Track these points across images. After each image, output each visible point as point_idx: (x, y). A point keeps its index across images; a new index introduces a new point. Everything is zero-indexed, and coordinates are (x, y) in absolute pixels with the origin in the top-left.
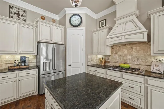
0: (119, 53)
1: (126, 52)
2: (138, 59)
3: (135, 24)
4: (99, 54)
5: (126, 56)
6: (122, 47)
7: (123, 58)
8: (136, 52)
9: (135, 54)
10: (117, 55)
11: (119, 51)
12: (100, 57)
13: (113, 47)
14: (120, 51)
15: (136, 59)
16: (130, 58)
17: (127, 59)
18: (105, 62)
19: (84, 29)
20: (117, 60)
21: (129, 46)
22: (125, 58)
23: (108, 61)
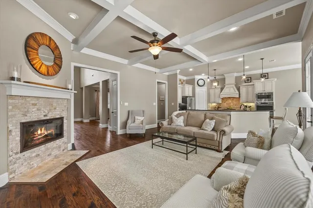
0: (227, 102)
1: (230, 101)
3: (234, 89)
4: (214, 102)
5: (230, 103)
7: (229, 105)
8: (235, 101)
10: (225, 103)
12: (214, 104)
13: (223, 99)
15: (235, 105)
18: (218, 107)
19: (206, 88)
21: (232, 99)
23: (220, 107)
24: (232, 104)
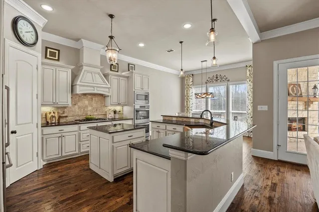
0: (80, 104)
1: (87, 102)
2: (97, 110)
5: (86, 107)
8: (95, 102)
9: (95, 105)
10: (76, 106)
11: (79, 101)
15: (95, 109)
17: (88, 110)
18: (60, 117)
21: (90, 97)
22: (85, 110)
23: (64, 115)
24: (90, 108)
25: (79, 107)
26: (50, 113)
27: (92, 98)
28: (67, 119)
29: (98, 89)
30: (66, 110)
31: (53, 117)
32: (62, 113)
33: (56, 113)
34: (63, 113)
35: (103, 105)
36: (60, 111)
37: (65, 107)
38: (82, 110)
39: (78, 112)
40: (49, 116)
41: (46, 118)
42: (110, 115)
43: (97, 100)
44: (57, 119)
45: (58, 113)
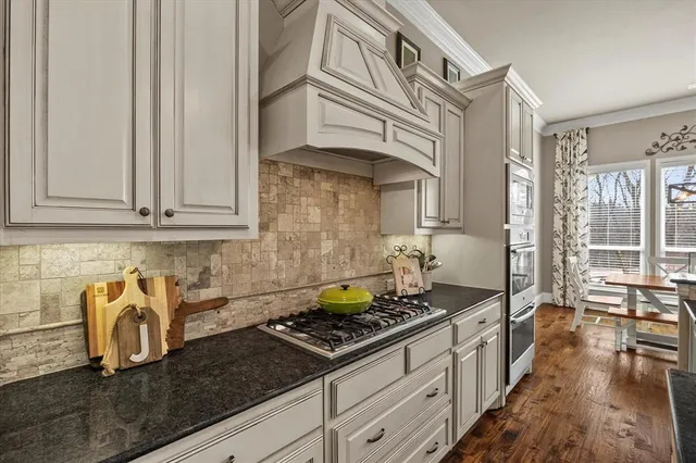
1: (315, 215)
2: (353, 255)
5: (313, 239)
6: (297, 182)
7: (302, 255)
9: (345, 229)
14: (289, 207)
15: (348, 250)
16: (330, 253)
17: (319, 257)
18: (182, 312)
20: (274, 276)
21: (326, 186)
22: (311, 253)
24: (327, 246)
25: (283, 242)
26: (116, 289)
27: (335, 195)
28: (224, 314)
29: (402, 136)
30: (215, 258)
31: (136, 316)
32: (195, 279)
33: (160, 287)
34: (203, 282)
35: (375, 228)
36: (180, 270)
37: (213, 246)
38: (297, 254)
39: (278, 270)
40: (107, 311)
41: (85, 325)
42: (408, 279)
43: (353, 205)
44: (165, 324)
45: (172, 283)
